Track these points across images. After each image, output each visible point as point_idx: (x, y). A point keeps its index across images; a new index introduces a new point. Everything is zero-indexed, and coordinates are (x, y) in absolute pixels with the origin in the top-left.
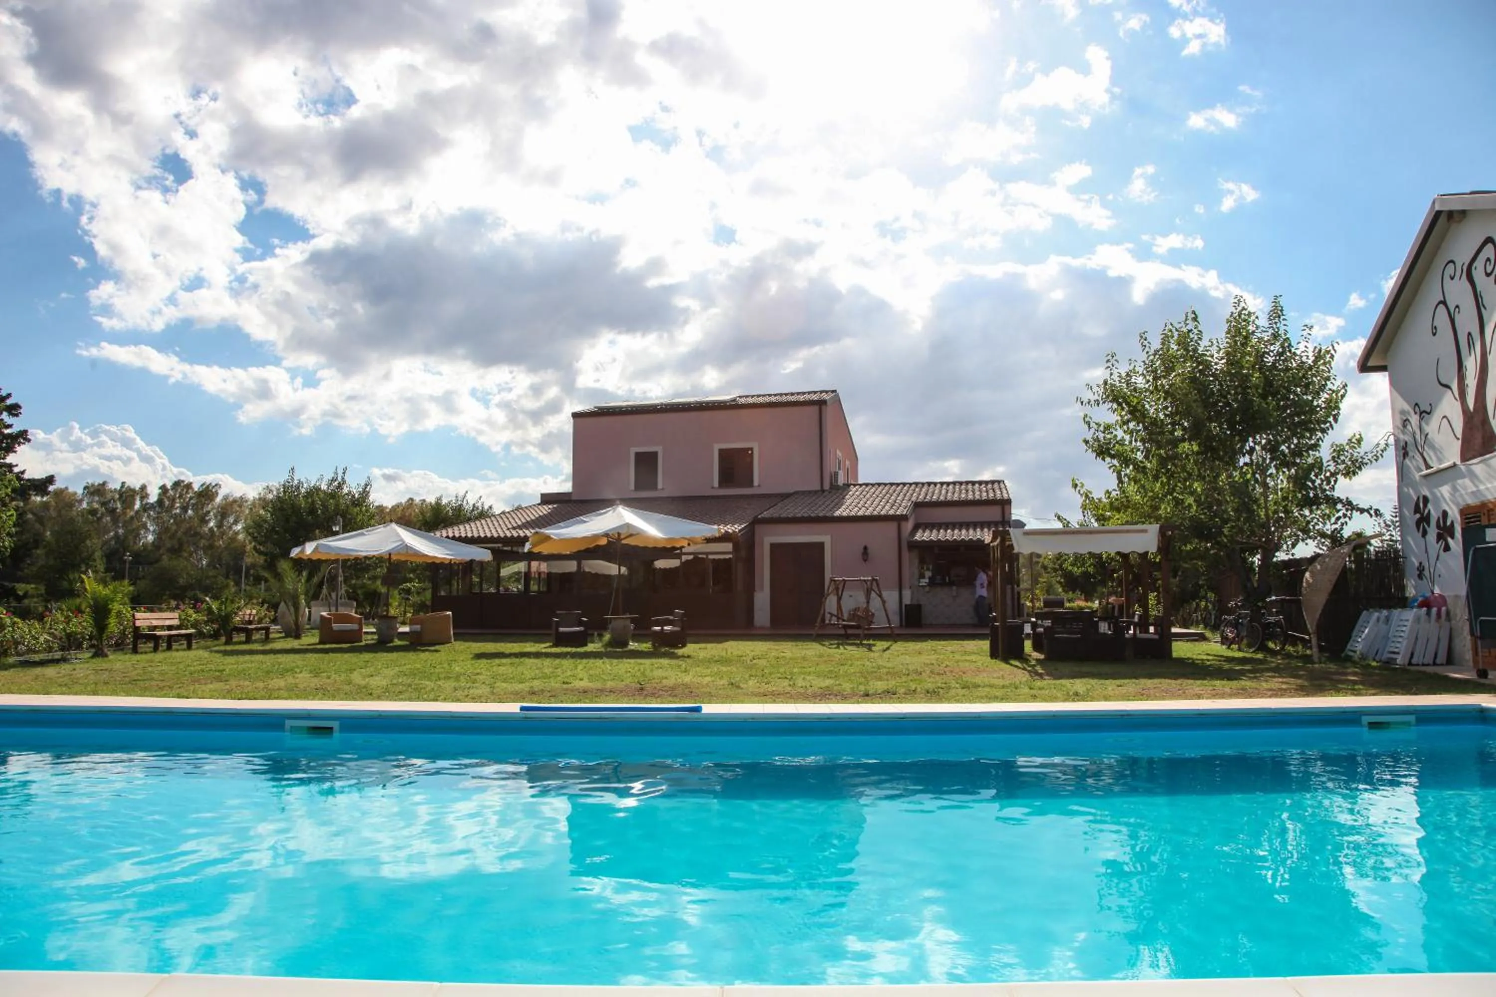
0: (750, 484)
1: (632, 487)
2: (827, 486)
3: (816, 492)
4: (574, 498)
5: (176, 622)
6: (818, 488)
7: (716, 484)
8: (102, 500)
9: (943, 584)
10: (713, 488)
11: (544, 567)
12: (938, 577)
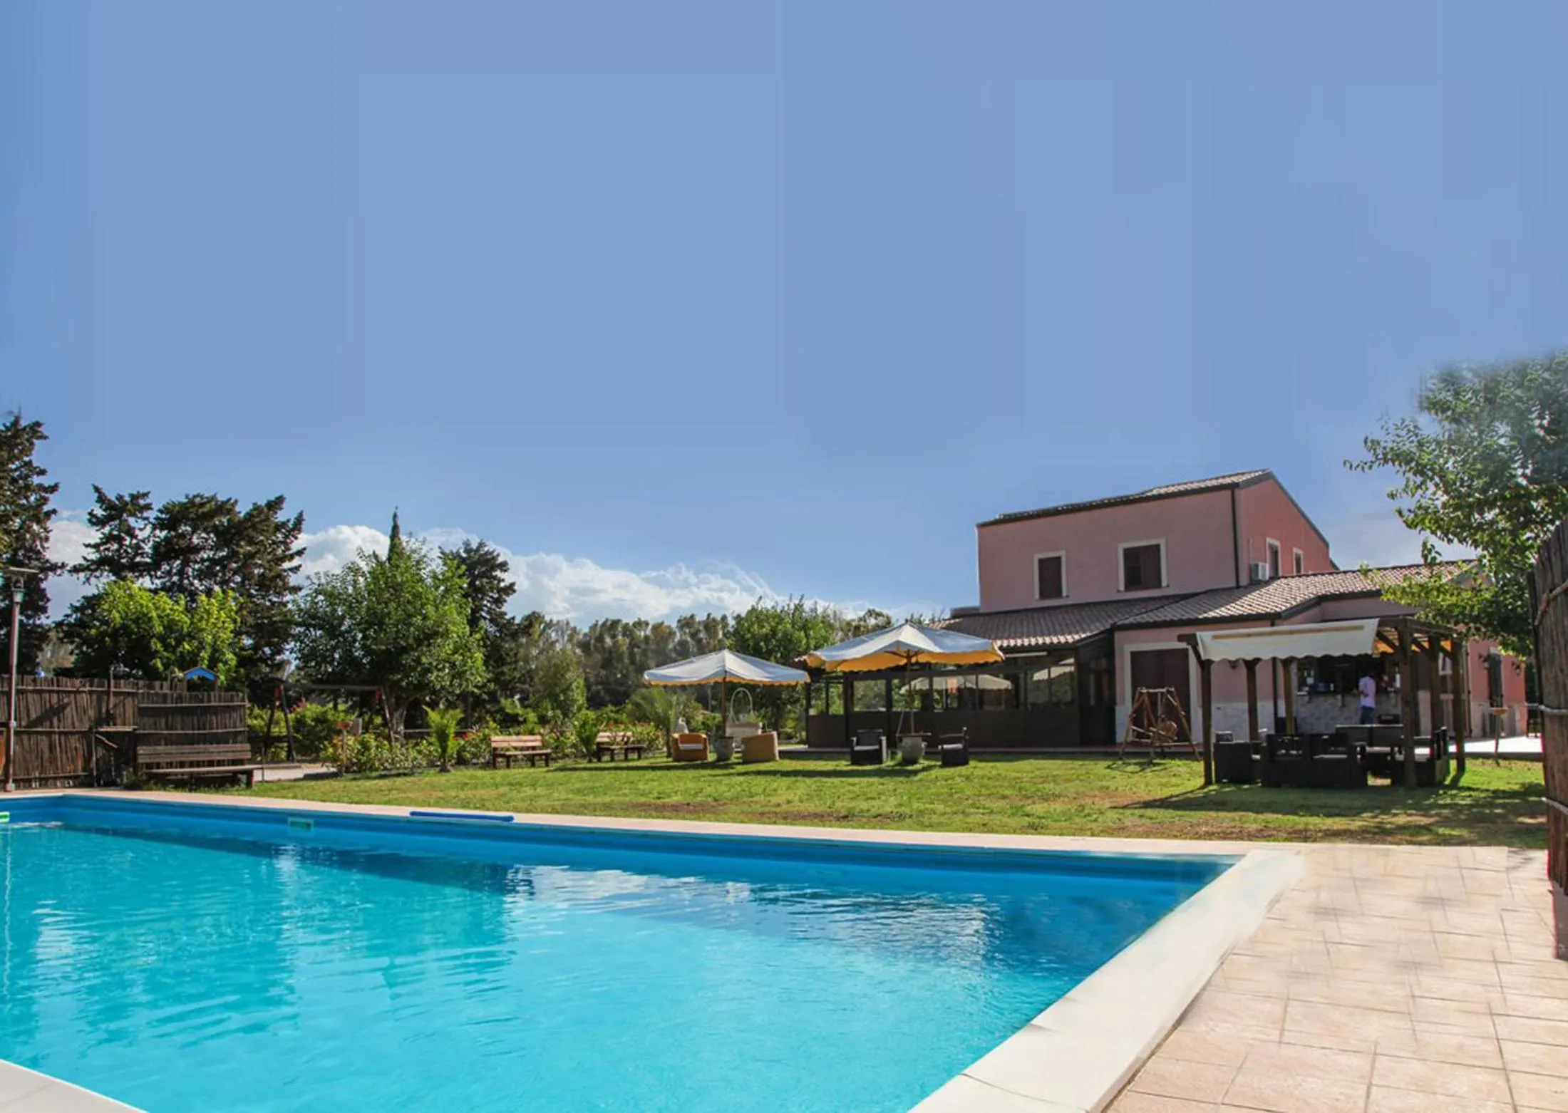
0: (1158, 584)
1: (1037, 596)
2: (1244, 581)
3: (1229, 589)
4: (981, 611)
5: (538, 744)
6: (1233, 584)
7: (1122, 588)
8: (693, 630)
9: (1327, 693)
10: (1118, 591)
11: (953, 683)
12: (1321, 685)
